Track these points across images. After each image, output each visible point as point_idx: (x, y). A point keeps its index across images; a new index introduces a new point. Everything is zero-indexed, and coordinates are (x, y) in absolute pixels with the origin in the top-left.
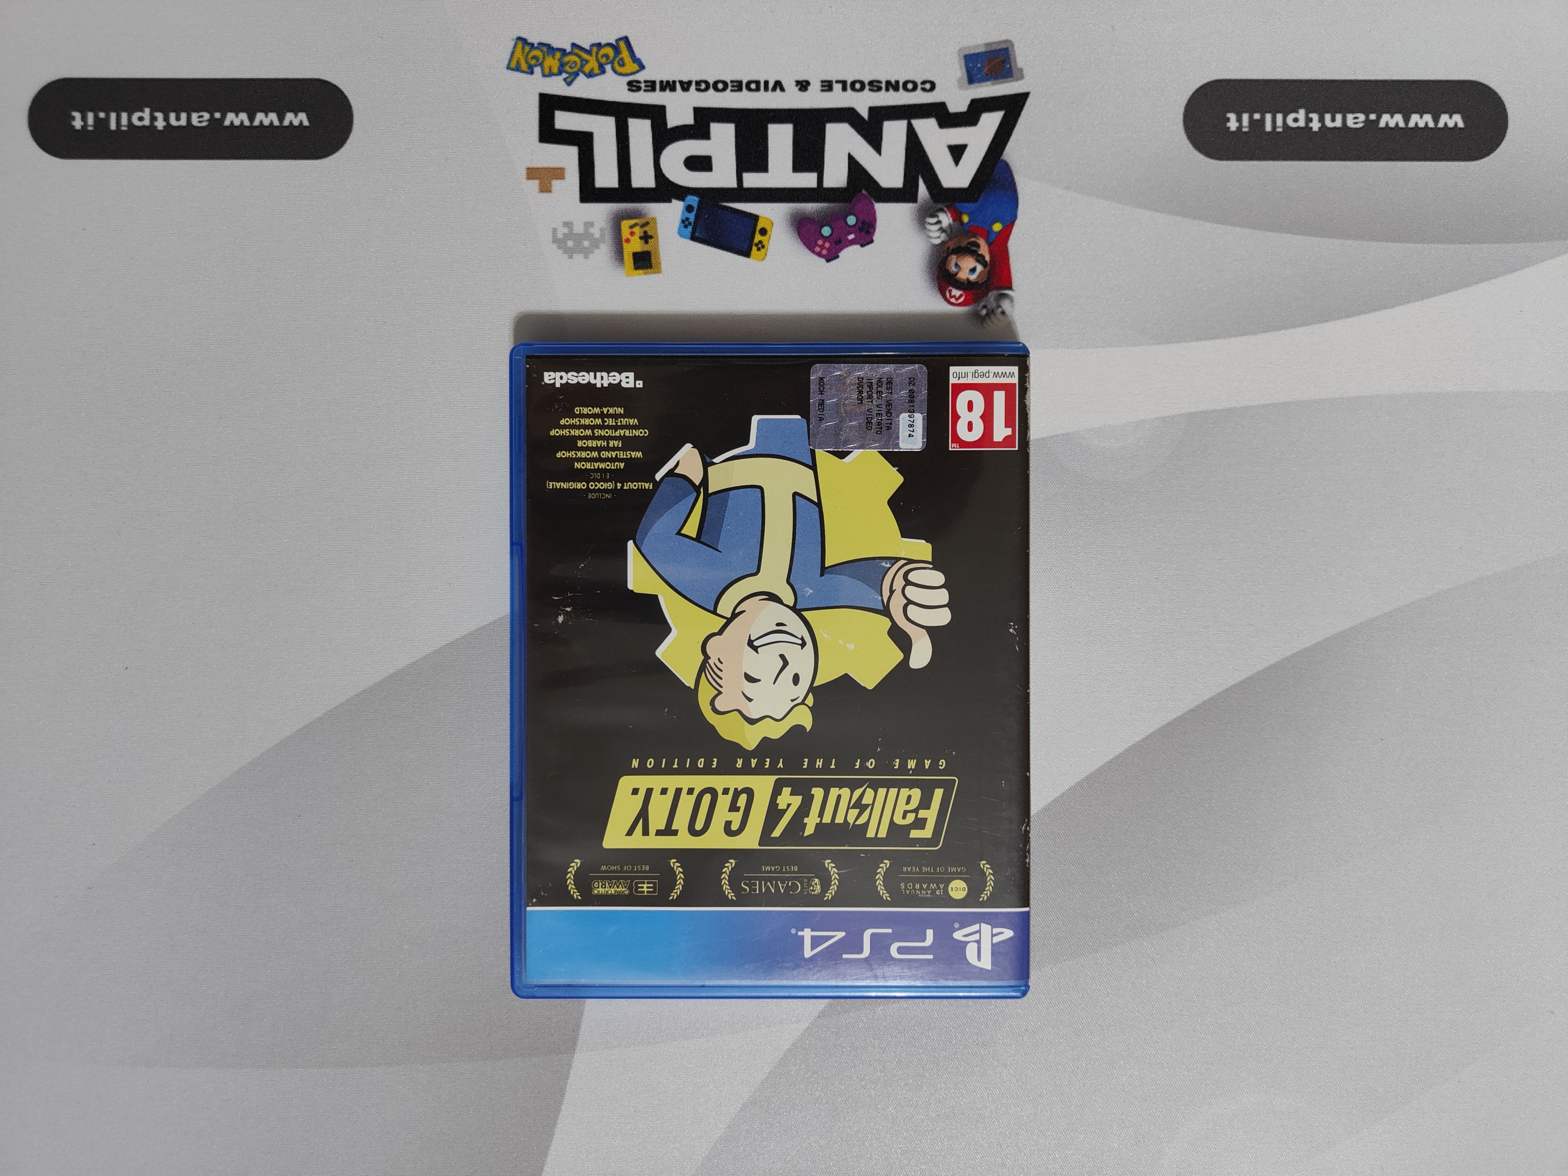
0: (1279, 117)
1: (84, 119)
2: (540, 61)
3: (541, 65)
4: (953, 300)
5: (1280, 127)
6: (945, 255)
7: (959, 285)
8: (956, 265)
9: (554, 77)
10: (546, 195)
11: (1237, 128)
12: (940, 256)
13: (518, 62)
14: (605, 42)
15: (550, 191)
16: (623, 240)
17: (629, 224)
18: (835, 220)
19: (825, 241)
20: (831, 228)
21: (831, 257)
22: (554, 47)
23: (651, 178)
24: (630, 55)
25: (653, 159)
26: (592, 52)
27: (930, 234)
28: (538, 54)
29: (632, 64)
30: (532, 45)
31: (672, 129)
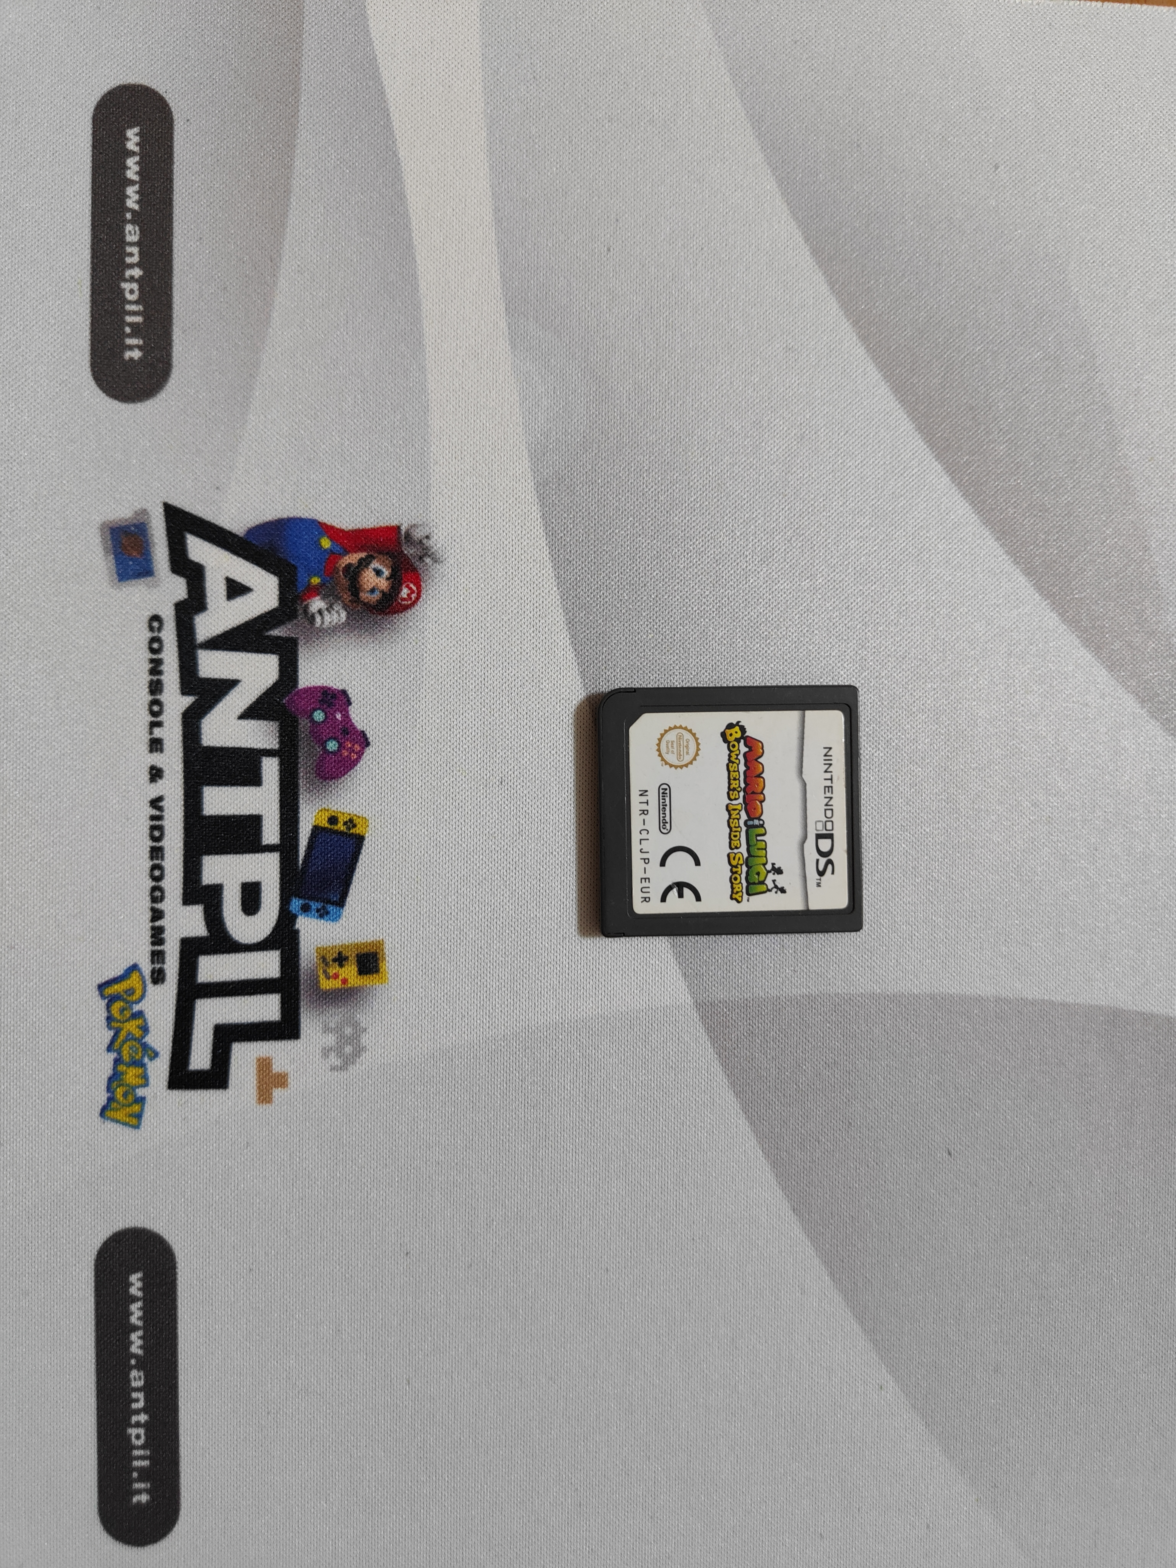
4: (413, 596)
7: (395, 588)
13: (130, 1115)
17: (325, 979)
18: (319, 735)
19: (344, 747)
20: (329, 739)
21: (364, 741)
22: (112, 1072)
23: (268, 955)
24: (121, 981)
25: (247, 953)
26: (117, 1028)
27: (333, 624)
28: (119, 1092)
29: (131, 979)
30: (110, 1100)
31: (209, 931)
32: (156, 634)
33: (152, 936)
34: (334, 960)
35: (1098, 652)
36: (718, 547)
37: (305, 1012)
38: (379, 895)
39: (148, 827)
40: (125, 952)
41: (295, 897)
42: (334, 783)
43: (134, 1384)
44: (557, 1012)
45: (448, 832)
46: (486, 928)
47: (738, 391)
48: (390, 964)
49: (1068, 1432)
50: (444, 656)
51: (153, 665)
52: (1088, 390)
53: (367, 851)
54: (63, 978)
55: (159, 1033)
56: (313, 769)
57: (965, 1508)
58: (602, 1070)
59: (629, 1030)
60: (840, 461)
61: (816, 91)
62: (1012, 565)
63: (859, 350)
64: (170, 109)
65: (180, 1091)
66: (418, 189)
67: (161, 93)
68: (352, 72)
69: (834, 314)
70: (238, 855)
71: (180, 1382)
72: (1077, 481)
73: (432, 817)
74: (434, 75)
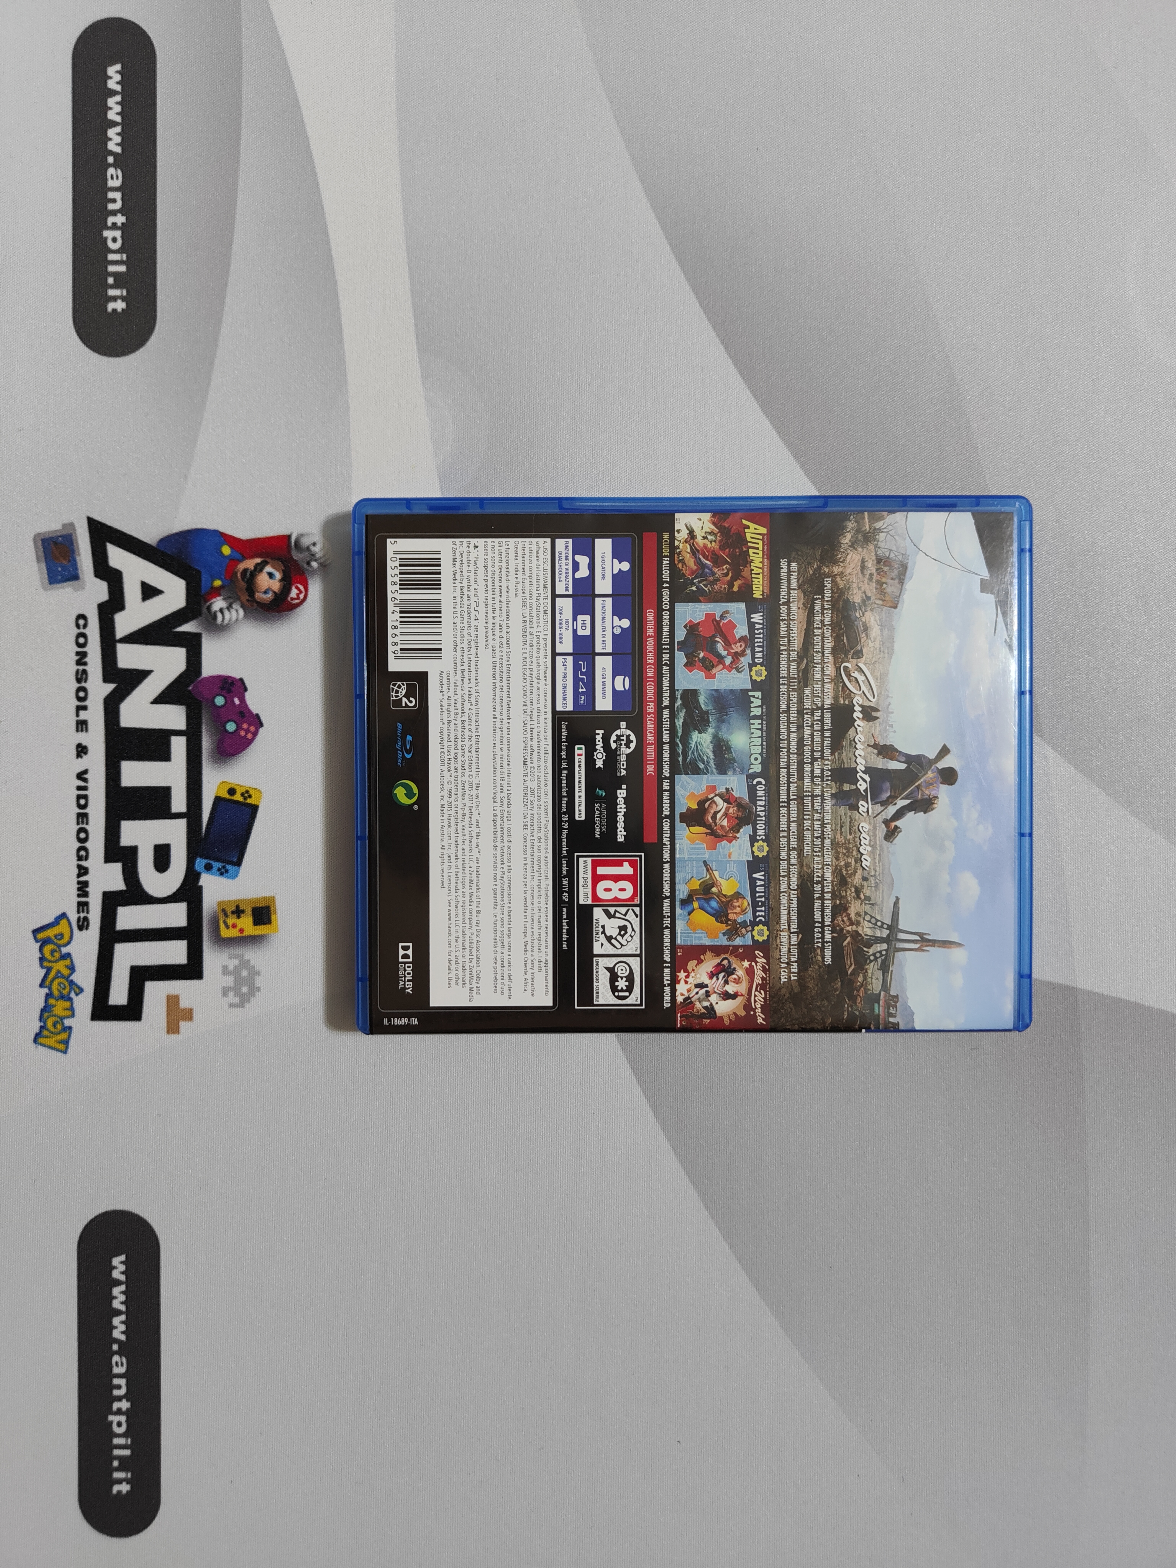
0: (111, 257)
1: (119, 1481)
2: (58, 1020)
3: (62, 1019)
5: (122, 256)
6: (255, 605)
8: (265, 592)
9: (74, 1005)
10: (194, 1014)
11: (123, 301)
12: (256, 609)
14: (39, 953)
15: (191, 1010)
16: (240, 935)
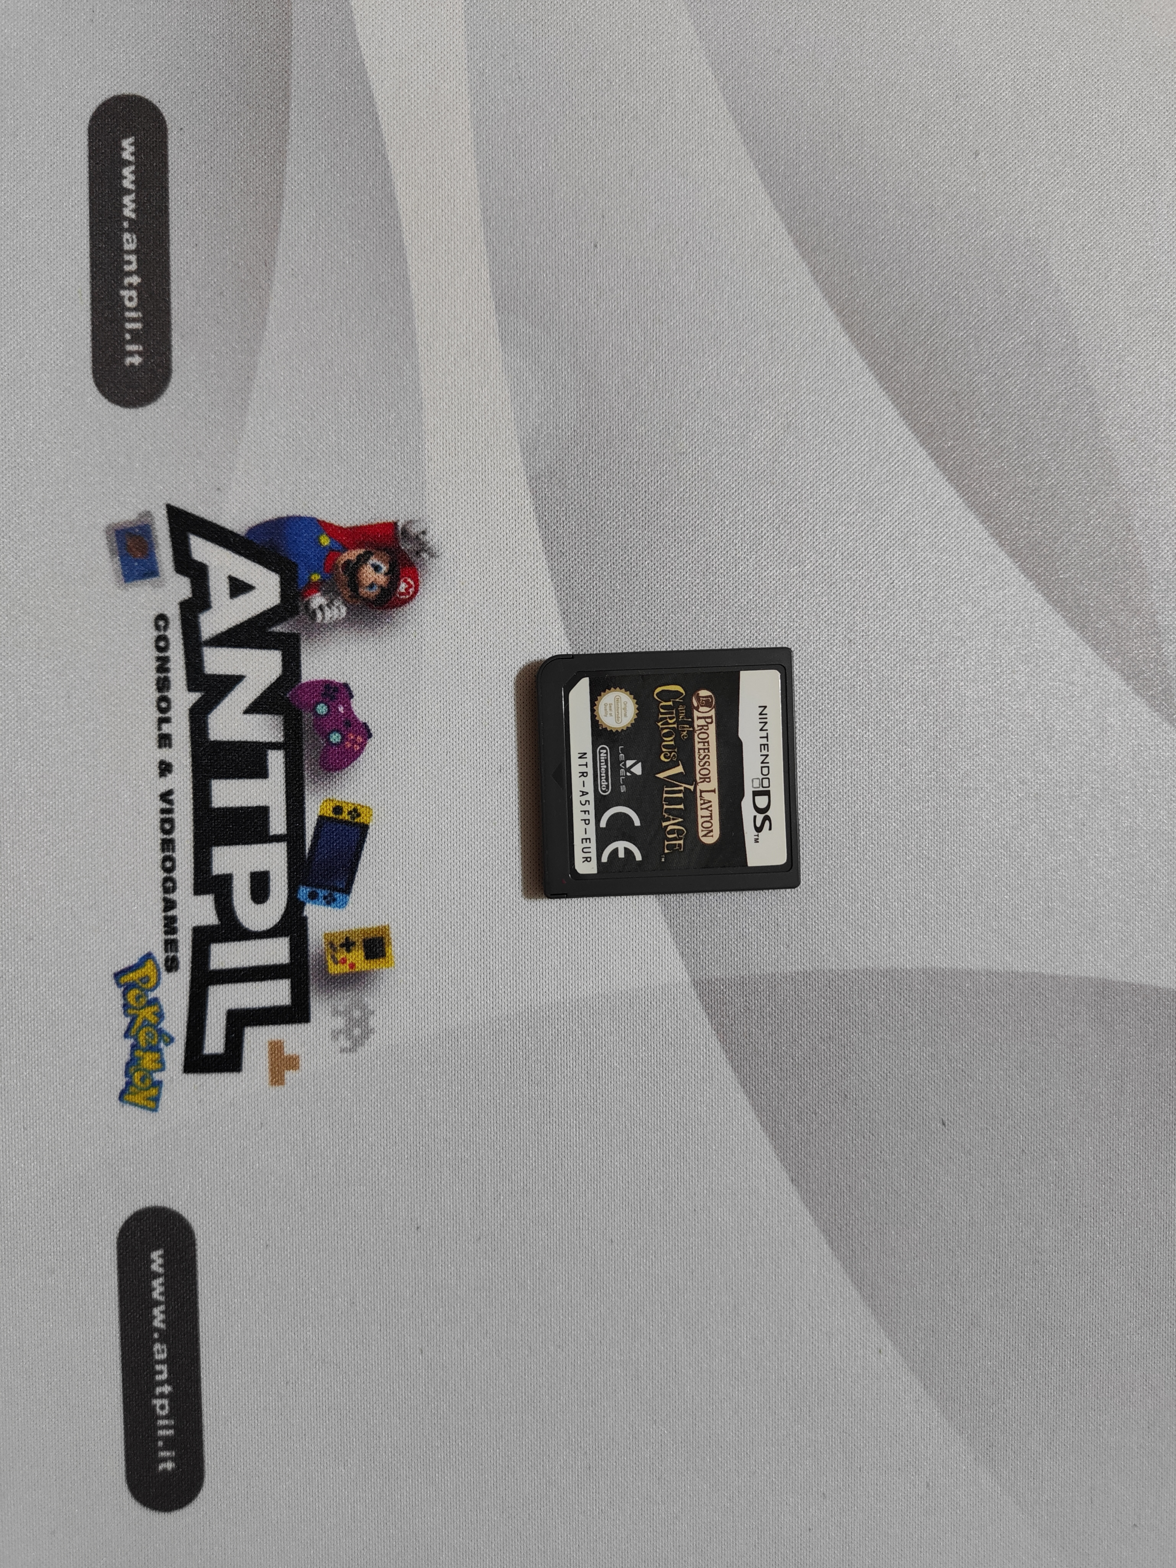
4: (411, 590)
7: (393, 582)
13: (148, 1099)
17: (333, 964)
18: (322, 727)
19: (347, 739)
20: (332, 732)
21: (366, 733)
22: (129, 1058)
23: (278, 942)
24: (135, 970)
25: (257, 940)
26: (134, 1014)
27: (334, 619)
28: (137, 1076)
29: (146, 967)
30: (128, 1084)
31: (220, 920)
32: (162, 633)
33: (165, 926)
34: (342, 946)
35: (1084, 631)
36: (708, 536)
37: (315, 996)
38: (384, 882)
39: (159, 820)
40: (140, 941)
41: (303, 886)
42: (338, 774)
43: (158, 1357)
44: (559, 992)
45: (449, 819)
46: (488, 912)
47: (725, 382)
48: (396, 948)
49: (1064, 1393)
50: (442, 648)
51: (160, 663)
52: (1071, 373)
53: (371, 839)
54: (80, 968)
55: (174, 1019)
56: (317, 761)
57: (964, 1467)
58: (604, 1048)
59: (629, 1008)
60: (826, 449)
61: (797, 83)
62: (997, 547)
63: (844, 339)
64: (163, 118)
65: (195, 1075)
66: (408, 191)
67: (154, 102)
68: (341, 77)
69: (818, 305)
70: (246, 846)
71: (201, 1355)
72: (1060, 463)
73: (434, 805)
74: (421, 77)
